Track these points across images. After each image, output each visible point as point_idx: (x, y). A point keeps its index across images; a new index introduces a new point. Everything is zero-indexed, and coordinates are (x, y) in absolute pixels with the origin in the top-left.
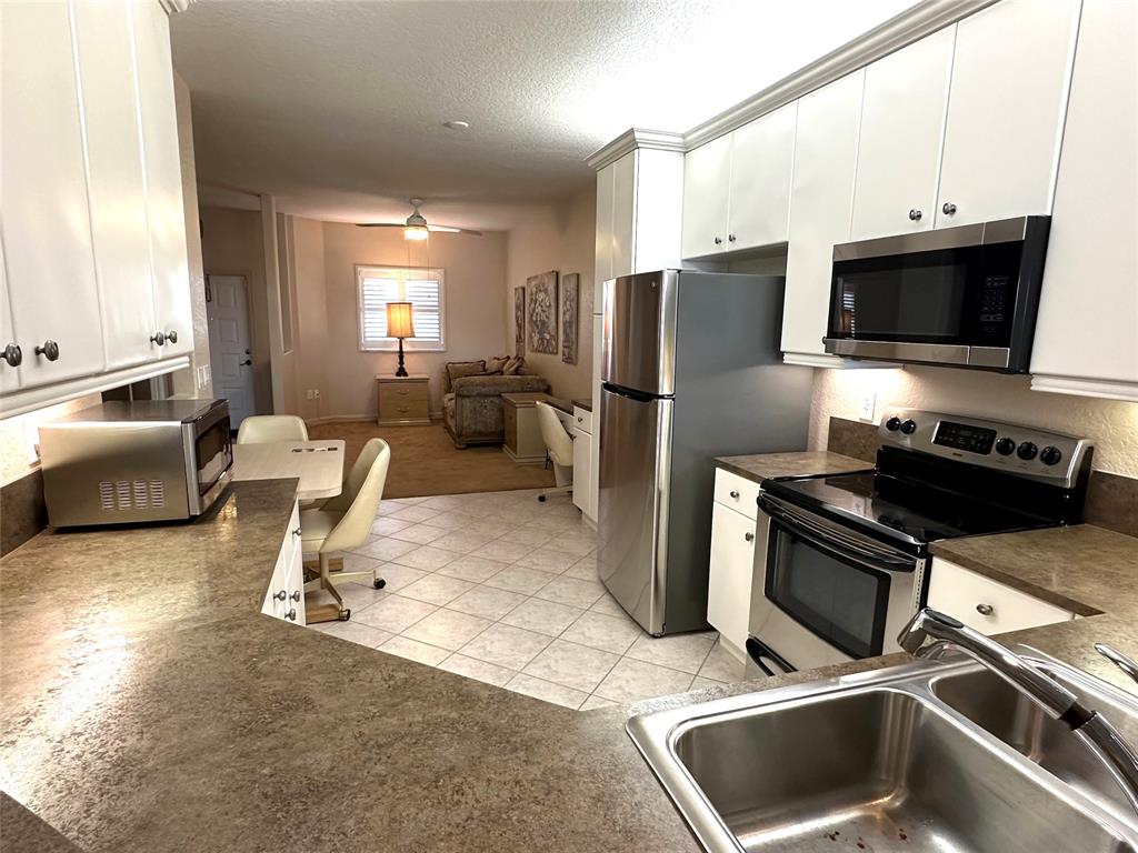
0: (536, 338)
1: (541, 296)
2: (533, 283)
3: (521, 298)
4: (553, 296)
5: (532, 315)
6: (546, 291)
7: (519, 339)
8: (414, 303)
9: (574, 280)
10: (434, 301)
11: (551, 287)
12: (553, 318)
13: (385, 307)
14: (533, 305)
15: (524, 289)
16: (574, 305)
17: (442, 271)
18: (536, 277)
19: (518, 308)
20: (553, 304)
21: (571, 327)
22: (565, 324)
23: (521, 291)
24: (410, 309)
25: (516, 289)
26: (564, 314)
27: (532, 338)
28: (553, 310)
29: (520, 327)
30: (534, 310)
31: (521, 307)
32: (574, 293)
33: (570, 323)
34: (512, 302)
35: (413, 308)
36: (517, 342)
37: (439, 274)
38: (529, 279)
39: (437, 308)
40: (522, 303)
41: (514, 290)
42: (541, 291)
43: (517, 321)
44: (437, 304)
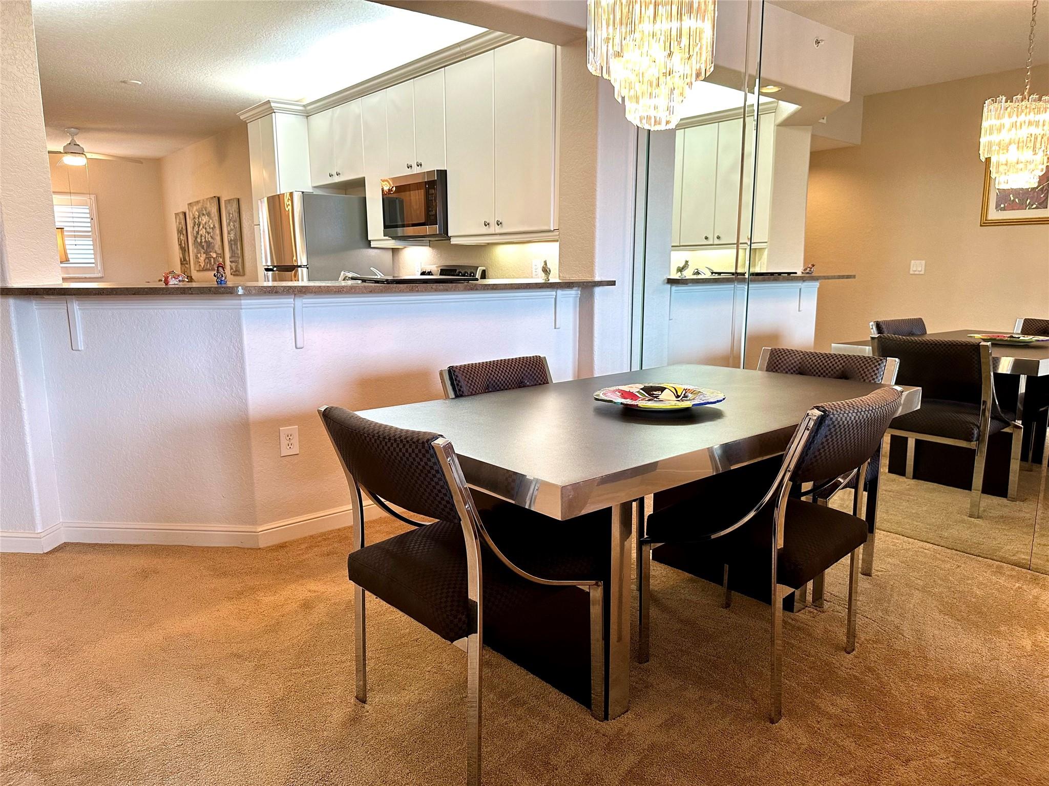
0: (202, 258)
1: (204, 219)
2: (195, 208)
3: (183, 222)
4: (216, 218)
5: (196, 238)
6: (209, 214)
7: (184, 262)
8: (66, 229)
9: (235, 205)
10: (87, 226)
11: (214, 210)
12: (218, 238)
14: (196, 228)
15: (185, 214)
16: (237, 225)
17: (93, 197)
18: (198, 202)
19: (180, 232)
20: (217, 225)
21: (236, 244)
22: (230, 242)
23: (182, 216)
24: (62, 233)
25: (177, 214)
26: (229, 233)
27: (197, 257)
28: (218, 231)
29: (184, 250)
30: (198, 233)
31: (183, 231)
32: (236, 215)
33: (235, 240)
34: (173, 226)
35: (65, 233)
36: (182, 264)
37: (89, 199)
38: (190, 204)
39: (90, 234)
40: (184, 228)
41: (174, 215)
42: (203, 214)
43: (180, 245)
44: (89, 229)
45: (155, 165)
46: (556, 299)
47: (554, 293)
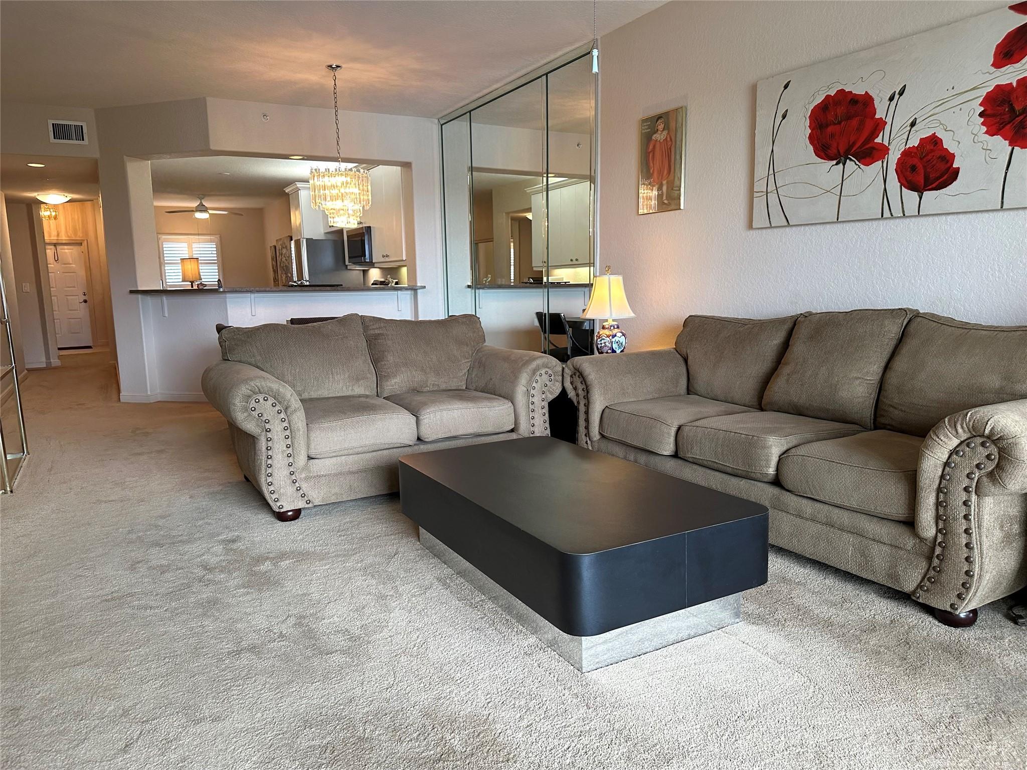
1: (284, 251)
2: (280, 243)
3: (274, 253)
5: (281, 263)
6: (286, 248)
8: (200, 259)
10: (214, 256)
11: (289, 245)
13: (180, 262)
14: (280, 257)
15: (275, 247)
17: (218, 236)
18: (281, 239)
19: (272, 259)
23: (273, 248)
24: (198, 261)
25: (271, 247)
27: (282, 277)
29: (275, 271)
30: (281, 259)
31: (275, 258)
34: (269, 255)
35: (200, 262)
36: (274, 281)
37: (215, 238)
38: (277, 240)
39: (216, 262)
40: (275, 256)
41: (269, 248)
42: (284, 248)
43: (273, 268)
44: (216, 258)
45: (259, 213)
46: (398, 295)
47: (396, 292)
